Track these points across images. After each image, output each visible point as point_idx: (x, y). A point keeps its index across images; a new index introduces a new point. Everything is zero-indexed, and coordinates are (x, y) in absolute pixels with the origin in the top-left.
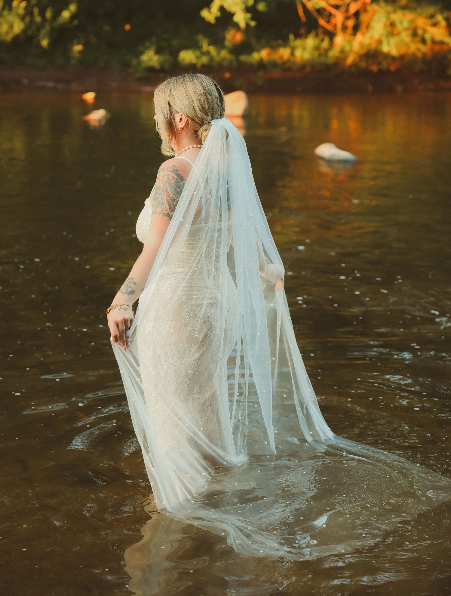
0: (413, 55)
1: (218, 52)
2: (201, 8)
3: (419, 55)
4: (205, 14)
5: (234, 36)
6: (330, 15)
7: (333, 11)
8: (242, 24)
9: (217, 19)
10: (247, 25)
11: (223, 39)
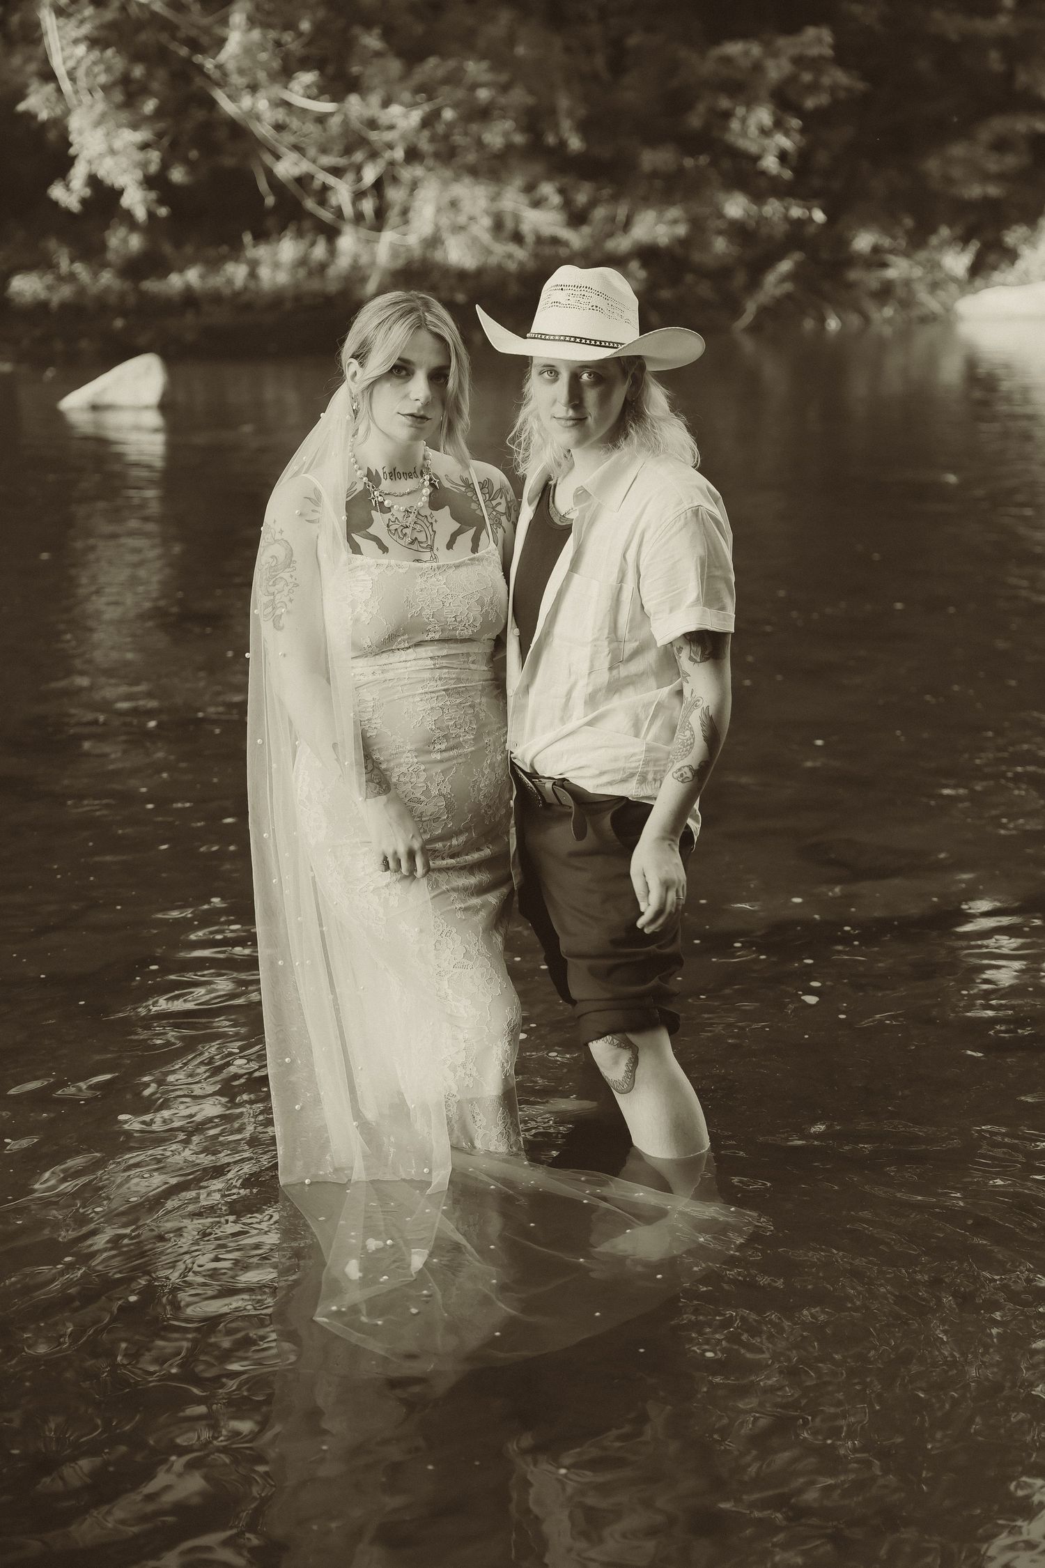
0: (500, 267)
1: (95, 275)
2: (49, 183)
3: (512, 266)
4: (57, 192)
5: (125, 241)
6: (325, 188)
7: (331, 180)
8: (140, 214)
9: (84, 202)
10: (151, 215)
11: (103, 247)
